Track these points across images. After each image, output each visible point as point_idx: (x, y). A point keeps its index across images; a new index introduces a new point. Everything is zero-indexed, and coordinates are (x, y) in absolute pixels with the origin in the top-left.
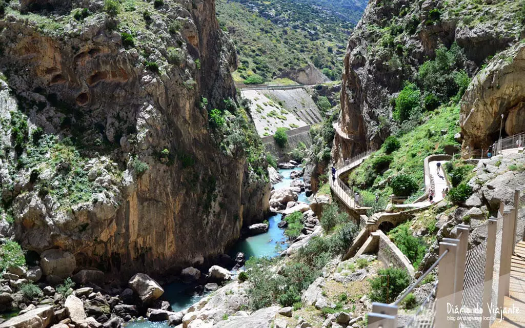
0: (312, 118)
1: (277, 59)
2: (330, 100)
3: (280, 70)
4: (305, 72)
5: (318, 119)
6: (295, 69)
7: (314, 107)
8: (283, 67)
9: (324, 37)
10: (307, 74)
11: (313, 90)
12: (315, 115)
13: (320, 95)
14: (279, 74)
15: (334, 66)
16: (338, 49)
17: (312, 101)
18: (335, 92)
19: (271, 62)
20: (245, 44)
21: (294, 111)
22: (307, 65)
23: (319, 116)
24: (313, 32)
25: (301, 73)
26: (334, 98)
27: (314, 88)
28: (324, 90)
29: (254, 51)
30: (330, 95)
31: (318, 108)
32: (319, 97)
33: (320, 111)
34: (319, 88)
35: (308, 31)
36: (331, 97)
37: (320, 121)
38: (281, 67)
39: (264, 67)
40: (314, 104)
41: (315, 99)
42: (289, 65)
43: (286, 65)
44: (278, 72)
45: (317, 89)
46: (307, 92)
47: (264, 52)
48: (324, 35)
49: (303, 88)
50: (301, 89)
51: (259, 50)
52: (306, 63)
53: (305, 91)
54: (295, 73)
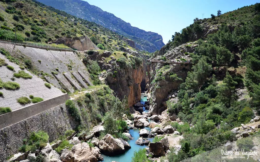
0: (79, 82)
1: (56, 29)
2: (100, 65)
3: (57, 37)
4: (80, 41)
5: (86, 82)
6: (71, 37)
7: (84, 70)
8: (60, 35)
9: (101, 33)
10: (81, 42)
11: (85, 54)
12: (83, 78)
13: (92, 59)
14: (55, 40)
15: (105, 45)
16: (108, 39)
17: (82, 64)
18: (105, 57)
19: (50, 31)
20: (30, 16)
21: (53, 73)
22: (83, 36)
23: (88, 78)
24: (95, 30)
25: (76, 41)
26: (104, 63)
27: (86, 53)
28: (95, 56)
29: (36, 22)
30: (101, 60)
31: (89, 71)
32: (90, 61)
33: (90, 74)
34: (91, 53)
35: (92, 29)
36: (102, 62)
37: (89, 85)
38: (59, 35)
39: (41, 33)
40: (84, 67)
41: (85, 62)
42: (66, 34)
43: (63, 34)
44: (55, 39)
45: (88, 54)
46: (79, 56)
47: (46, 24)
48: (101, 32)
49: (74, 52)
50: (72, 52)
51: (42, 22)
52: (82, 34)
53: (76, 55)
54: (70, 41)
